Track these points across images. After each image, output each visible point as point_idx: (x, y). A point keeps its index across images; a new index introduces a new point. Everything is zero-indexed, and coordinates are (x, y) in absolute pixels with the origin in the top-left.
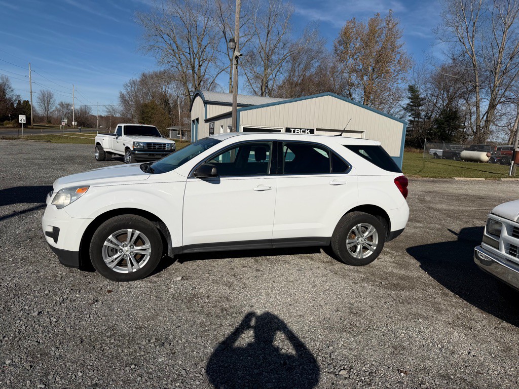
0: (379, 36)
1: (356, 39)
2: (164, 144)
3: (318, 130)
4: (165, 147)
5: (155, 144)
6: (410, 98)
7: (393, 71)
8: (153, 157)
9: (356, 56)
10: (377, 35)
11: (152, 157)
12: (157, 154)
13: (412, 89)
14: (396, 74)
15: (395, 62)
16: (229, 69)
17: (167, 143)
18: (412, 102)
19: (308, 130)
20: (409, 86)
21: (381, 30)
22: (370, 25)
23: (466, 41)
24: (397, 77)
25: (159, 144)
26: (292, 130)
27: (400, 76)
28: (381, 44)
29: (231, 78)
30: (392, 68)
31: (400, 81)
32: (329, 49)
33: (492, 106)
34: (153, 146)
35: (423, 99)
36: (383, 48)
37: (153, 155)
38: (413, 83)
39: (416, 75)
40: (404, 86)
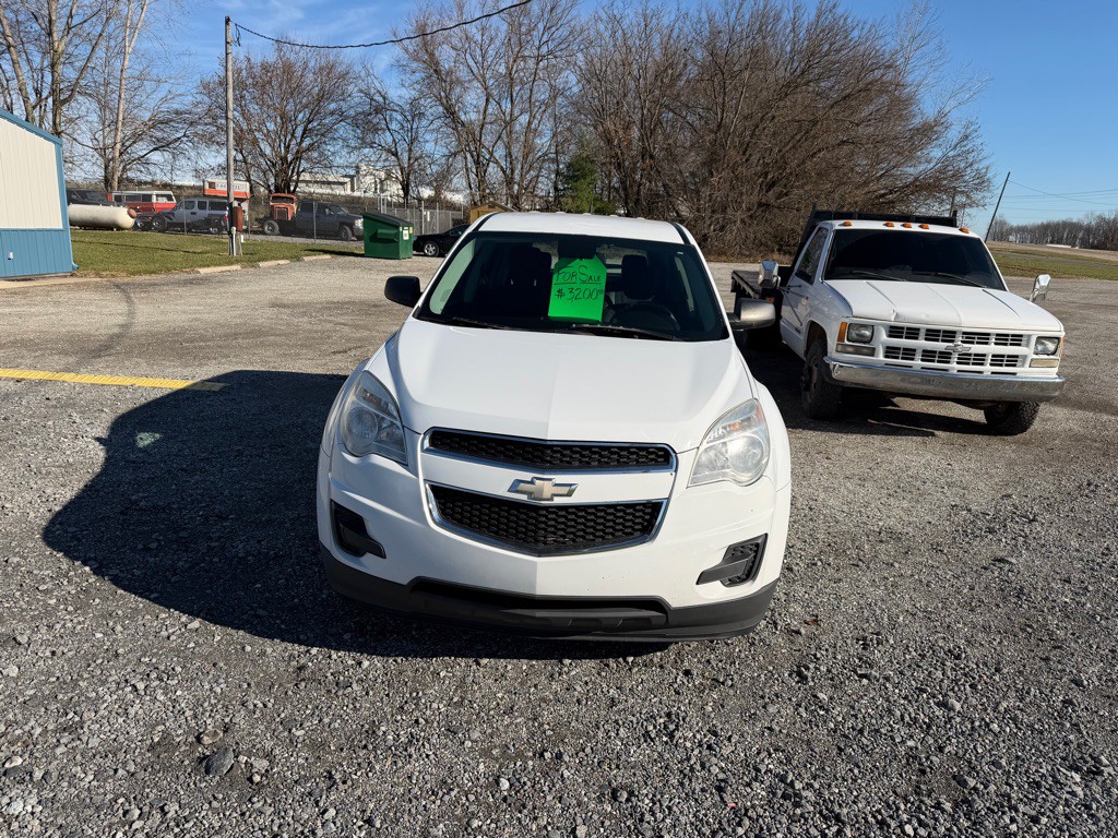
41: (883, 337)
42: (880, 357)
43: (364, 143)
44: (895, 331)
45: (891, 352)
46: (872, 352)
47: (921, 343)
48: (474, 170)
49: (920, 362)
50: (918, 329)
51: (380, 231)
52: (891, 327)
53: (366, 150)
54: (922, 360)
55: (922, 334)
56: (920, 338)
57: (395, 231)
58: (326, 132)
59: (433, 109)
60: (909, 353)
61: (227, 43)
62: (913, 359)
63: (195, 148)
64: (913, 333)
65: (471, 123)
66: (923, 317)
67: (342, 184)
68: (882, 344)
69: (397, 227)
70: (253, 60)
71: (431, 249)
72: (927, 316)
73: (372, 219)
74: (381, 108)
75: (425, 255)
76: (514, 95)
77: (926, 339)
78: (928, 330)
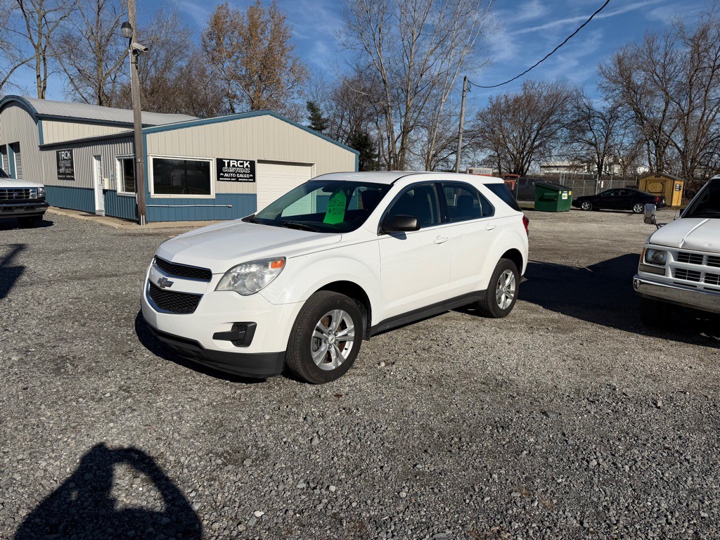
0: (263, 32)
1: (232, 33)
2: (27, 190)
3: (260, 161)
4: (29, 194)
5: (11, 190)
6: (310, 118)
7: (286, 82)
8: (10, 213)
9: (234, 57)
10: (259, 31)
11: (8, 213)
12: (17, 208)
13: (311, 107)
14: (290, 85)
15: (287, 70)
16: (34, 62)
17: (32, 188)
18: (313, 124)
19: (247, 161)
20: (308, 102)
21: (265, 23)
22: (251, 17)
23: (373, 50)
24: (292, 90)
25: (19, 190)
26: (226, 161)
27: (296, 88)
28: (266, 43)
29: (38, 76)
30: (284, 78)
31: (296, 95)
32: (195, 43)
33: (405, 131)
34: (9, 194)
35: (327, 120)
36: (270, 49)
37: (10, 209)
38: (311, 99)
39: (313, 88)
40: (301, 102)
41: (671, 260)
42: (670, 276)
43: (573, 139)
44: (682, 256)
45: (679, 273)
46: (664, 272)
47: (704, 267)
48: (654, 152)
49: (703, 283)
50: (702, 256)
51: (545, 194)
52: (680, 253)
53: (574, 144)
54: (706, 282)
55: (705, 259)
56: (703, 262)
57: (556, 194)
58: (551, 135)
59: (627, 113)
60: (695, 275)
61: (464, 91)
62: (698, 280)
63: (474, 151)
64: (697, 259)
65: (655, 120)
66: (706, 246)
67: (582, 167)
68: (671, 266)
69: (558, 191)
70: (509, 97)
71: (587, 205)
72: (710, 245)
73: (540, 186)
74: (587, 116)
75: (582, 210)
76: (693, 96)
77: (709, 265)
78: (710, 257)
